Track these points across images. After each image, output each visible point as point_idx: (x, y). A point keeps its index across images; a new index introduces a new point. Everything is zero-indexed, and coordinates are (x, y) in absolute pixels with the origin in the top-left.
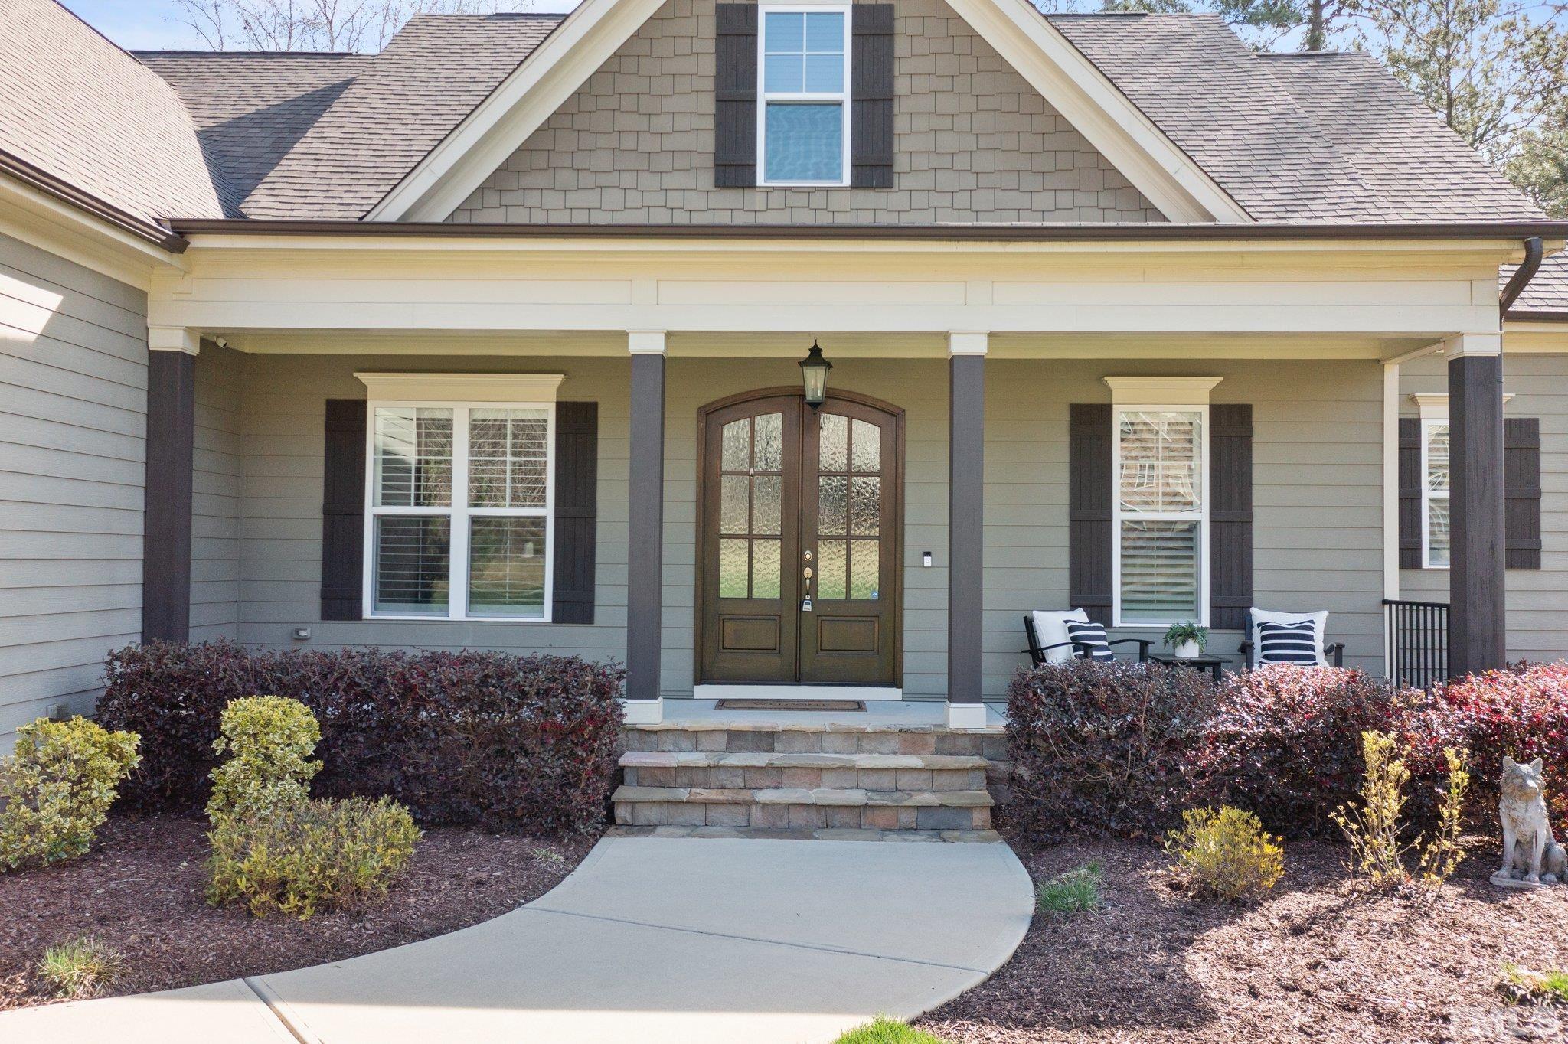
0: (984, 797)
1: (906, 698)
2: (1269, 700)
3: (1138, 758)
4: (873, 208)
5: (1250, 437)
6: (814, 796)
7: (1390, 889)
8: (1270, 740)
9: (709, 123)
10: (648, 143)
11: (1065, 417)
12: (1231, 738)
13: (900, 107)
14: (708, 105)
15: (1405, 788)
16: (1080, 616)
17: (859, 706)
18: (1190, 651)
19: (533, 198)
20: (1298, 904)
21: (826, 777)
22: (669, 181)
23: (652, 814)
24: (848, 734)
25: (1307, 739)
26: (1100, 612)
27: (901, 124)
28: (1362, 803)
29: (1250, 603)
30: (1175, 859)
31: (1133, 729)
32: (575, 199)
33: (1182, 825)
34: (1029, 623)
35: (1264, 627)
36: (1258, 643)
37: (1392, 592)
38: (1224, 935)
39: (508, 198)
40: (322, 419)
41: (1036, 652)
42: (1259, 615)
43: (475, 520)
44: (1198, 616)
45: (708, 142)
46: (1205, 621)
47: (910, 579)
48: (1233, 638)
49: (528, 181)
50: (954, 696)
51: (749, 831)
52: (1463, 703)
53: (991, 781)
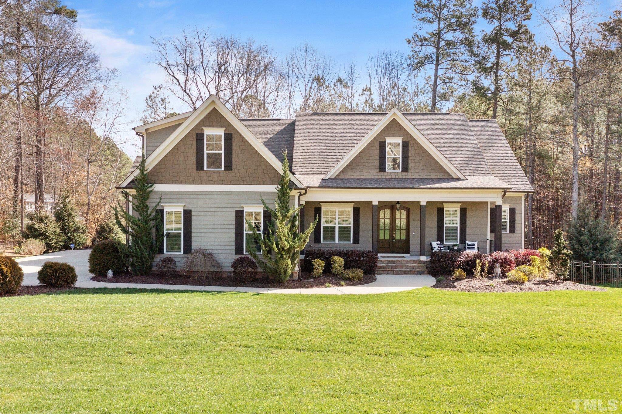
0: (426, 269)
1: (410, 255)
2: (466, 256)
3: (449, 264)
4: (405, 175)
5: (466, 213)
6: (402, 270)
7: (479, 278)
8: (466, 261)
9: (378, 161)
10: (367, 164)
11: (436, 210)
12: (460, 261)
13: (410, 158)
14: (378, 158)
15: (481, 266)
16: (439, 242)
17: (404, 257)
18: (456, 248)
19: (349, 174)
20: (467, 280)
21: (403, 267)
22: (371, 171)
23: (380, 272)
24: (406, 261)
25: (471, 261)
26: (442, 242)
27: (410, 161)
28: (476, 268)
29: (466, 240)
30: (453, 275)
31: (448, 260)
32: (356, 174)
33: (454, 271)
34: (431, 244)
35: (468, 244)
36: (467, 247)
37: (489, 238)
38: (459, 282)
39: (344, 173)
40: (314, 210)
41: (432, 248)
42: (467, 242)
43: (339, 227)
44: (457, 242)
45: (378, 164)
46: (459, 243)
47: (411, 236)
48: (463, 246)
49: (348, 171)
50: (421, 255)
51: (394, 274)
52: (492, 256)
53: (427, 268)
